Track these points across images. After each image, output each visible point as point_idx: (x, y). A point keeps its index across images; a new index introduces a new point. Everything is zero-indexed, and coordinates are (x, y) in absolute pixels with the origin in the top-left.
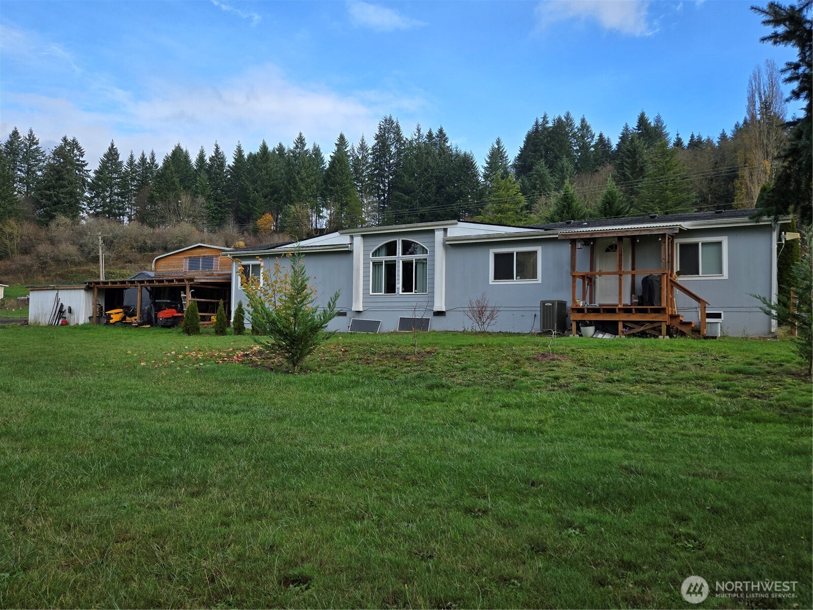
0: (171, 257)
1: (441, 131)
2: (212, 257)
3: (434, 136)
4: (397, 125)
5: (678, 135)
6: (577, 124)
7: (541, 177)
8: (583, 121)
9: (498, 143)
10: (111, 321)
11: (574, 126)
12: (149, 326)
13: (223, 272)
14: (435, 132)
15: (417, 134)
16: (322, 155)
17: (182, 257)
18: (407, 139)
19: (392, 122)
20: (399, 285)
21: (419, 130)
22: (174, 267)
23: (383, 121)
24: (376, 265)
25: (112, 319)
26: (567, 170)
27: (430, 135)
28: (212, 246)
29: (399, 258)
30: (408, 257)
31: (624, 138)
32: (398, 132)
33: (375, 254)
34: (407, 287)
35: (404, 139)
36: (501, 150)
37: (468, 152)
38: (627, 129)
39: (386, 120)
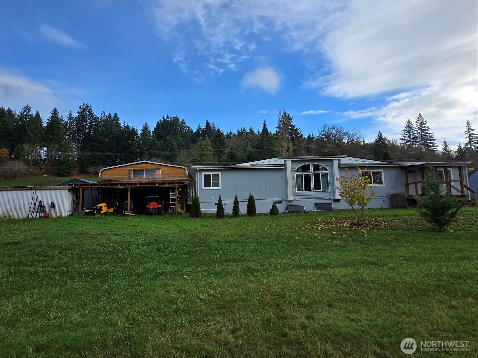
0: (119, 169)
1: (116, 115)
2: (154, 170)
3: (112, 117)
4: (91, 108)
5: (230, 131)
6: (181, 121)
7: (171, 142)
8: (183, 120)
9: (146, 124)
10: (102, 212)
11: (179, 122)
12: (134, 214)
13: (164, 179)
14: (112, 115)
15: (103, 115)
16: (41, 118)
17: (126, 169)
18: (96, 116)
19: (88, 107)
20: (313, 187)
21: (104, 113)
22: (119, 175)
23: (83, 105)
24: (297, 176)
25: (103, 210)
26: (180, 140)
27: (110, 116)
28: (155, 163)
29: (312, 173)
30: (317, 173)
31: (198, 130)
32: (91, 112)
33: (297, 170)
34: (317, 187)
35: (95, 116)
36: (147, 128)
37: (134, 127)
38: (200, 126)
39: (84, 105)
